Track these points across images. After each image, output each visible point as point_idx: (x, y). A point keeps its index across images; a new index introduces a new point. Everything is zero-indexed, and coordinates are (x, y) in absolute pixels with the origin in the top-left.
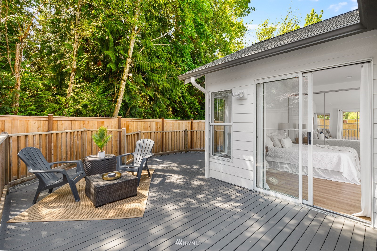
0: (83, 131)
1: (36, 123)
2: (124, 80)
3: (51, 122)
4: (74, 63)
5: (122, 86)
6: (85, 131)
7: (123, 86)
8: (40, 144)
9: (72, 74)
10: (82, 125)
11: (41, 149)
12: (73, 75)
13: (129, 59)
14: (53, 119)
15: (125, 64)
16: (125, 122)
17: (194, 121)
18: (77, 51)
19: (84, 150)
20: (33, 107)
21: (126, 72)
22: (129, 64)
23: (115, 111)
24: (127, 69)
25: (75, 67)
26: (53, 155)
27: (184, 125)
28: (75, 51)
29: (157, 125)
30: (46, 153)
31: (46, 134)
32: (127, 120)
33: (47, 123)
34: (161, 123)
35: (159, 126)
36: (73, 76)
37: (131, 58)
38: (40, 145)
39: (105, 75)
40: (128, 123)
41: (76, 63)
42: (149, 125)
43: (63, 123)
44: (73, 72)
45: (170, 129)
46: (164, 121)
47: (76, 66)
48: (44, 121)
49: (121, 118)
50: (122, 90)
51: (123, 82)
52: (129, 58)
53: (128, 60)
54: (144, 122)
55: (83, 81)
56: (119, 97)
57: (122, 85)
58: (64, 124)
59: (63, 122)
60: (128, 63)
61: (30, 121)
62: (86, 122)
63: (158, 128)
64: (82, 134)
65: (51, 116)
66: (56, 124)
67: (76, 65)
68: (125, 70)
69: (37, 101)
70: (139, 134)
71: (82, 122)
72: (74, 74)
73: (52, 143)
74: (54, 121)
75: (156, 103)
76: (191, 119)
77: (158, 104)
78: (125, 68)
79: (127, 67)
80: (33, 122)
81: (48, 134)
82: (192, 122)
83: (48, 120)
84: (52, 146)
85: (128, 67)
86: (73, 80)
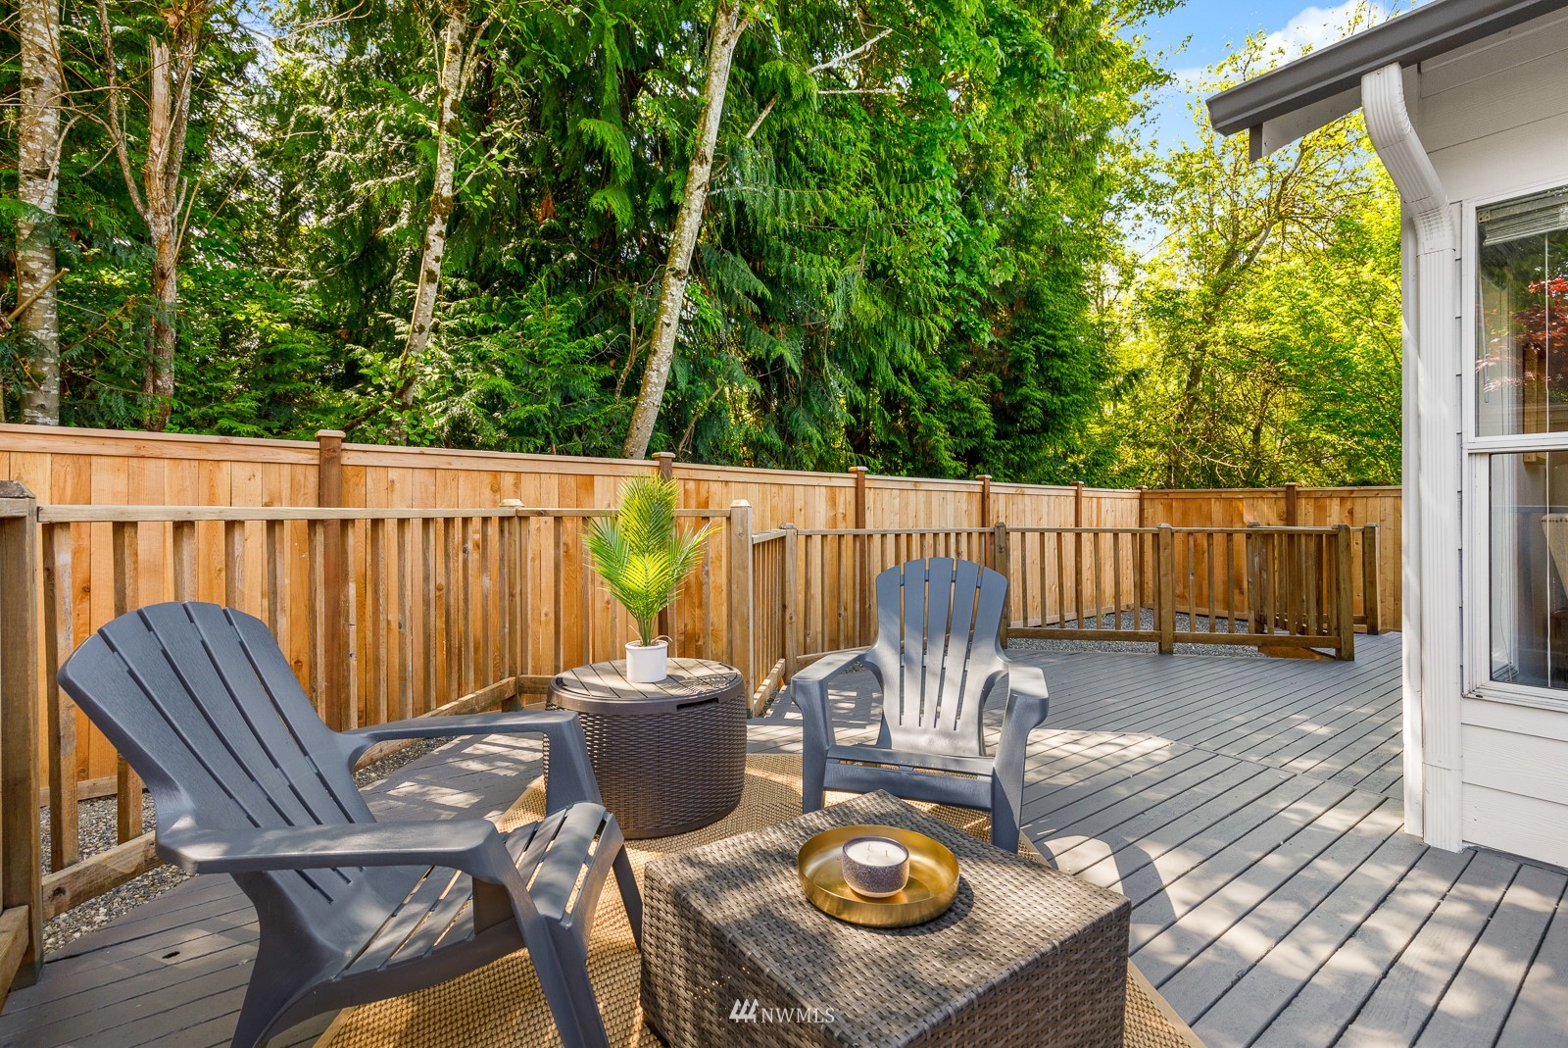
0: (509, 518)
1: (259, 475)
2: (677, 274)
3: (334, 471)
4: (445, 168)
5: (670, 304)
6: (523, 518)
7: (673, 301)
8: (275, 584)
9: (433, 230)
10: (487, 493)
11: (283, 623)
12: (440, 234)
13: (701, 163)
14: (344, 461)
15: (684, 189)
16: (691, 485)
17: (992, 490)
18: (455, 101)
19: (518, 627)
20: (247, 404)
21: (687, 230)
22: (700, 192)
23: (634, 431)
24: (694, 215)
25: (447, 192)
26: (353, 662)
27: (950, 508)
28: (448, 102)
29: (833, 502)
30: (315, 646)
31: (312, 524)
32: (700, 475)
33: (312, 476)
34: (850, 495)
35: (841, 509)
36: (437, 238)
37: (710, 160)
38: (275, 593)
39: (572, 262)
40: (704, 486)
41: (452, 170)
42: (799, 504)
43: (393, 482)
44: (438, 220)
45: (891, 524)
46: (867, 484)
47: (454, 188)
48: (299, 469)
49: (675, 464)
50: (668, 325)
51: (672, 280)
52: (703, 160)
53: (695, 167)
54: (775, 489)
55: (475, 290)
56: (654, 361)
57: (670, 297)
58: (397, 485)
59: (393, 474)
60: (698, 184)
61: (225, 466)
62: (508, 481)
63: (840, 516)
64: (506, 535)
65: (336, 443)
66: (357, 485)
67: (450, 181)
68: (680, 221)
69: (266, 377)
70: (788, 540)
71: (487, 478)
72: (444, 228)
73: (346, 580)
74: (349, 471)
75: (807, 399)
76: (983, 479)
77: (816, 408)
78: (685, 212)
79: (693, 207)
80: (241, 472)
81: (322, 521)
82: (983, 493)
83: (316, 462)
84: (347, 601)
85: (698, 203)
86: (437, 259)
